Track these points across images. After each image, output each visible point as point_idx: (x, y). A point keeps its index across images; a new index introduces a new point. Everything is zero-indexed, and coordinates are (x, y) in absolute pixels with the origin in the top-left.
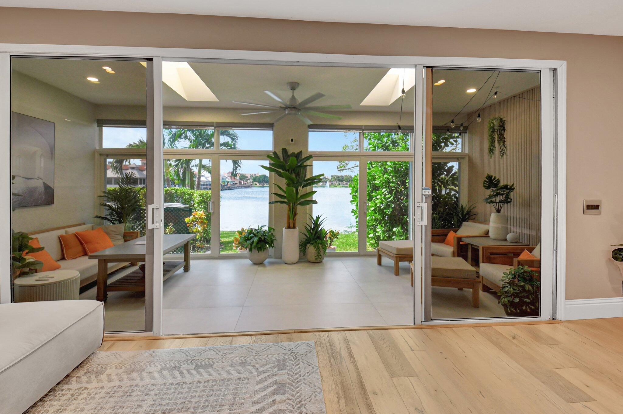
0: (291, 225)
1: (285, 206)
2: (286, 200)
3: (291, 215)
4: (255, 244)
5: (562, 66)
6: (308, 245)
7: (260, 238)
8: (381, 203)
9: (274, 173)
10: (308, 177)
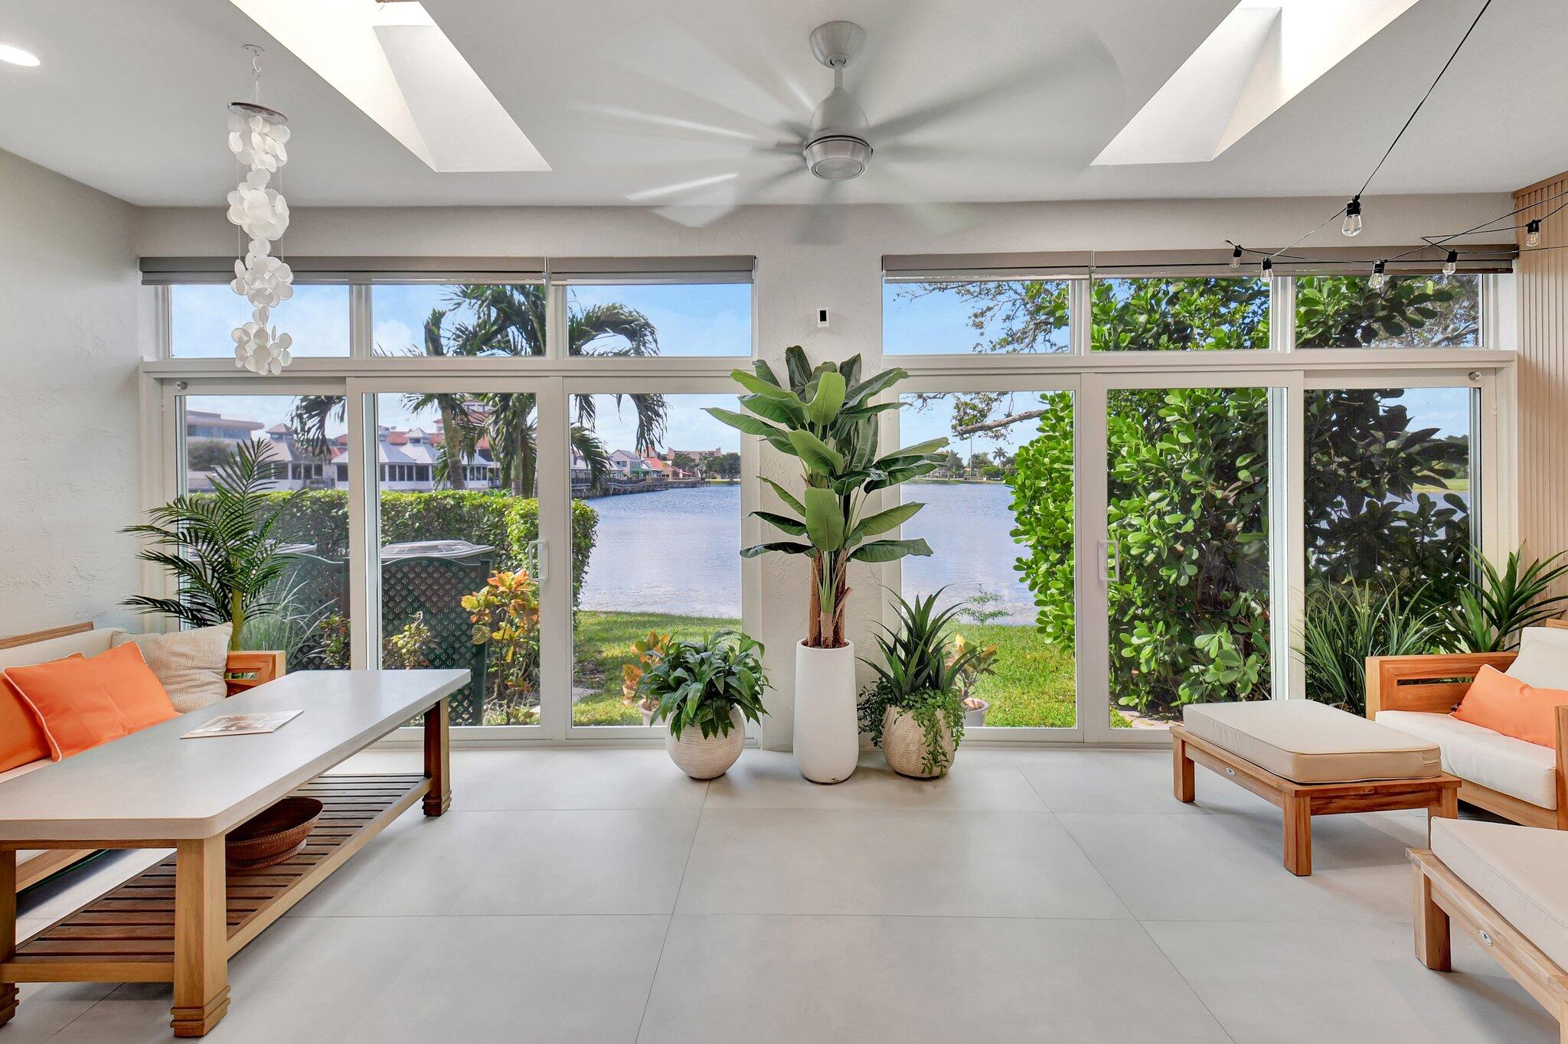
0: (827, 633)
1: (804, 564)
2: (803, 540)
3: (824, 592)
4: (690, 707)
6: (893, 711)
7: (711, 683)
8: (1148, 546)
9: (758, 437)
10: (882, 451)
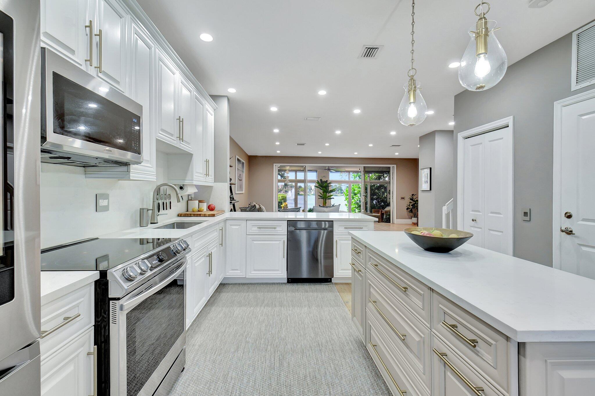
2: (322, 198)
5: (395, 166)
9: (318, 188)
10: (330, 190)
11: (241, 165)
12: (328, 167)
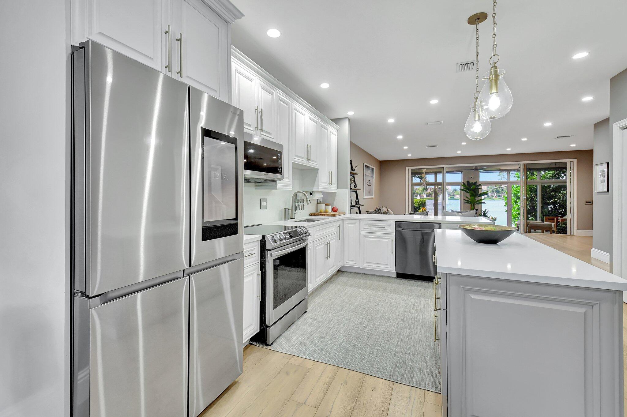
1: (470, 205)
2: (470, 202)
5: (575, 161)
10: (480, 193)
11: (370, 172)
12: (476, 166)
